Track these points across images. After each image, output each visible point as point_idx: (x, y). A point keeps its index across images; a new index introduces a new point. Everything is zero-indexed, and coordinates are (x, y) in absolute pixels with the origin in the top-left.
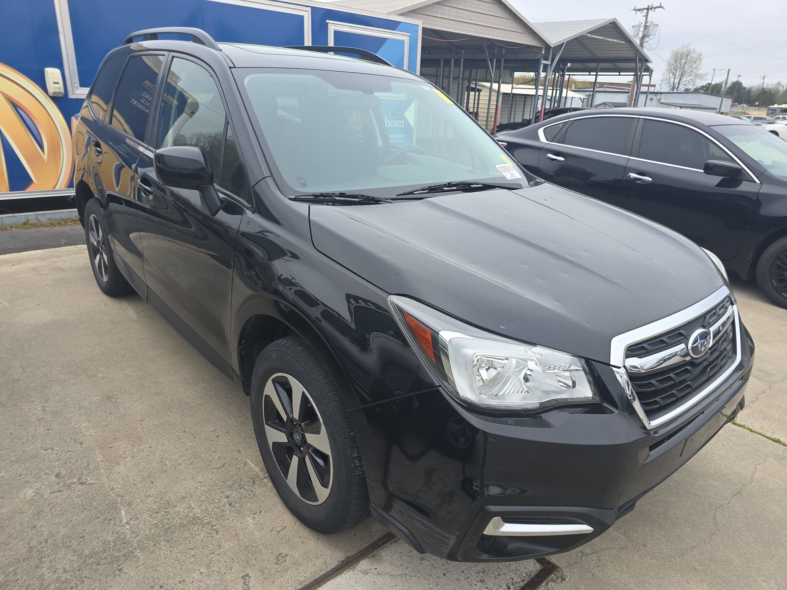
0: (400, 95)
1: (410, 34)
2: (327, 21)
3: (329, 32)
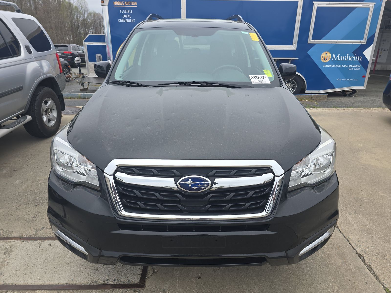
0: (361, 41)
1: (375, 3)
2: (313, 2)
3: (314, 8)
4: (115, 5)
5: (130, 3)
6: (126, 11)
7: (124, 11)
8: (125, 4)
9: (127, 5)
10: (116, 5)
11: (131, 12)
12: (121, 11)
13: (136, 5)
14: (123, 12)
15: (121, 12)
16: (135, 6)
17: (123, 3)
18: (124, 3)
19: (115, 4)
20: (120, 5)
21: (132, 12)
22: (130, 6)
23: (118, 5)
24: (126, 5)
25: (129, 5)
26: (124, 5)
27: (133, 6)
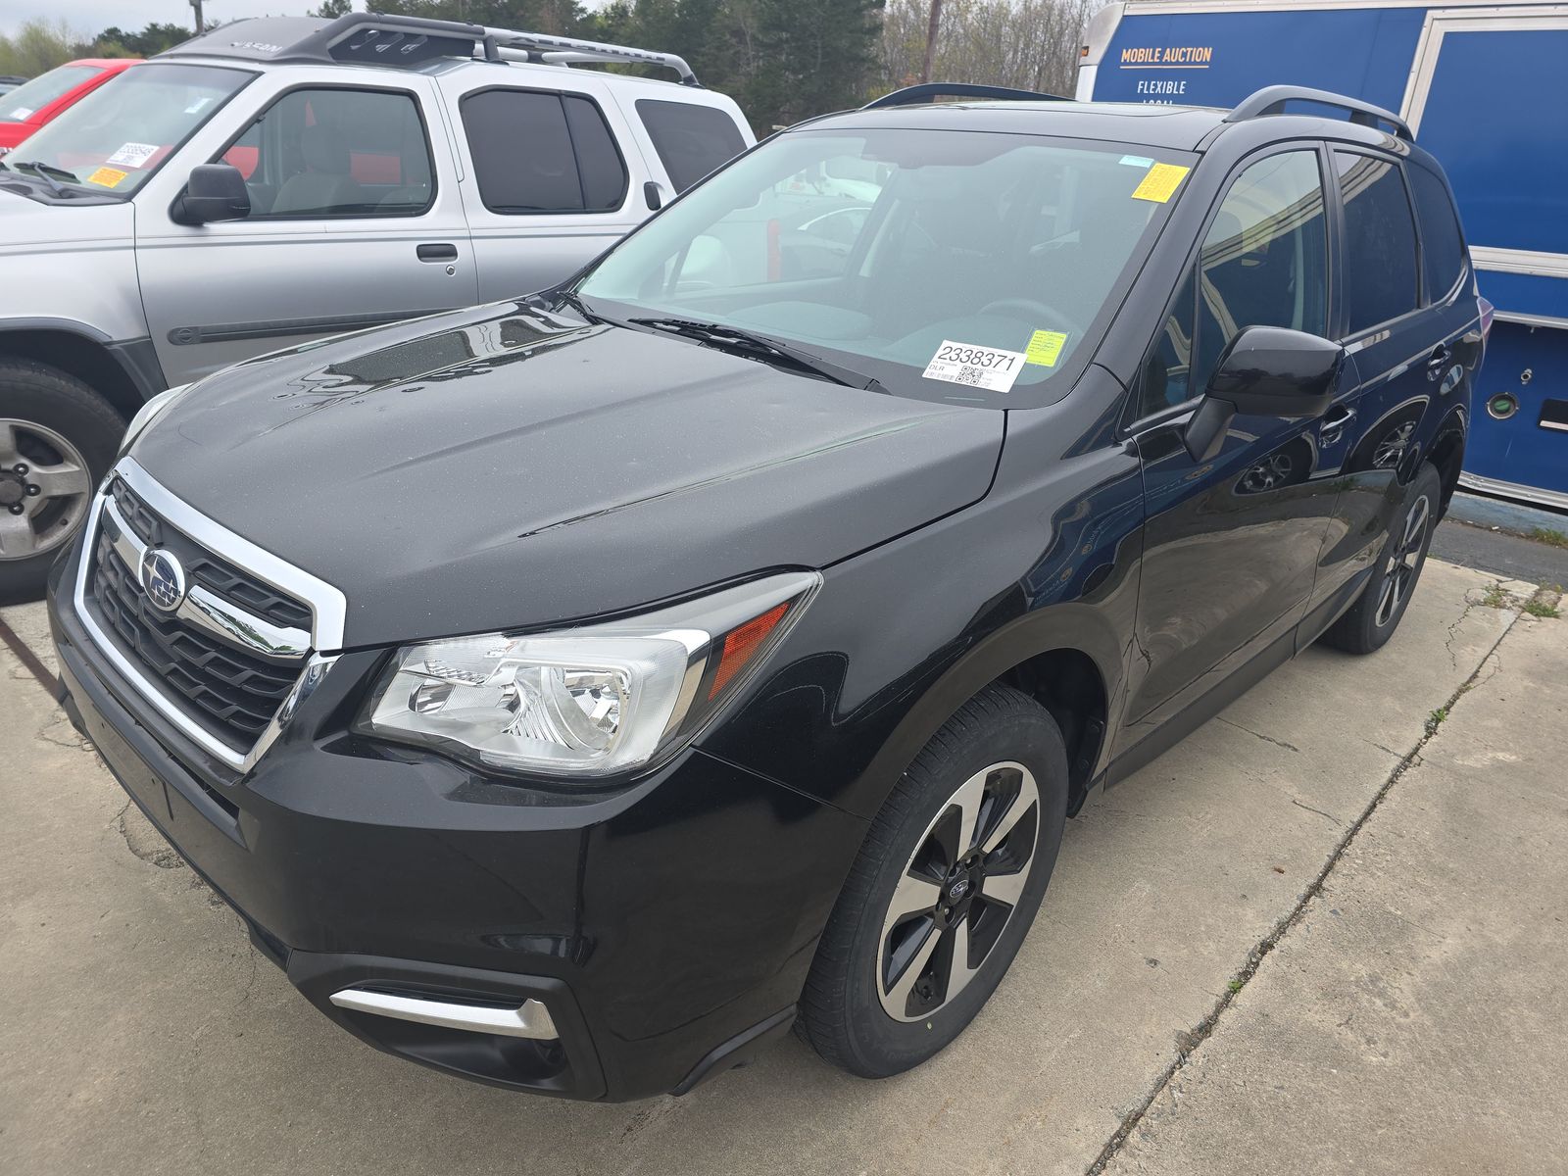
4: (1125, 63)
5: (1184, 55)
6: (1159, 86)
7: (1152, 87)
8: (1165, 58)
9: (1171, 63)
10: (1130, 64)
11: (1178, 90)
12: (1140, 87)
13: (1208, 60)
14: (1148, 89)
15: (1142, 90)
16: (1201, 63)
17: (1159, 52)
18: (1162, 53)
19: (1125, 60)
20: (1143, 63)
21: (1182, 87)
22: (1184, 63)
23: (1136, 63)
24: (1166, 63)
25: (1177, 63)
26: (1160, 63)
27: (1195, 63)
